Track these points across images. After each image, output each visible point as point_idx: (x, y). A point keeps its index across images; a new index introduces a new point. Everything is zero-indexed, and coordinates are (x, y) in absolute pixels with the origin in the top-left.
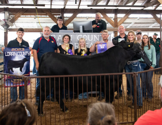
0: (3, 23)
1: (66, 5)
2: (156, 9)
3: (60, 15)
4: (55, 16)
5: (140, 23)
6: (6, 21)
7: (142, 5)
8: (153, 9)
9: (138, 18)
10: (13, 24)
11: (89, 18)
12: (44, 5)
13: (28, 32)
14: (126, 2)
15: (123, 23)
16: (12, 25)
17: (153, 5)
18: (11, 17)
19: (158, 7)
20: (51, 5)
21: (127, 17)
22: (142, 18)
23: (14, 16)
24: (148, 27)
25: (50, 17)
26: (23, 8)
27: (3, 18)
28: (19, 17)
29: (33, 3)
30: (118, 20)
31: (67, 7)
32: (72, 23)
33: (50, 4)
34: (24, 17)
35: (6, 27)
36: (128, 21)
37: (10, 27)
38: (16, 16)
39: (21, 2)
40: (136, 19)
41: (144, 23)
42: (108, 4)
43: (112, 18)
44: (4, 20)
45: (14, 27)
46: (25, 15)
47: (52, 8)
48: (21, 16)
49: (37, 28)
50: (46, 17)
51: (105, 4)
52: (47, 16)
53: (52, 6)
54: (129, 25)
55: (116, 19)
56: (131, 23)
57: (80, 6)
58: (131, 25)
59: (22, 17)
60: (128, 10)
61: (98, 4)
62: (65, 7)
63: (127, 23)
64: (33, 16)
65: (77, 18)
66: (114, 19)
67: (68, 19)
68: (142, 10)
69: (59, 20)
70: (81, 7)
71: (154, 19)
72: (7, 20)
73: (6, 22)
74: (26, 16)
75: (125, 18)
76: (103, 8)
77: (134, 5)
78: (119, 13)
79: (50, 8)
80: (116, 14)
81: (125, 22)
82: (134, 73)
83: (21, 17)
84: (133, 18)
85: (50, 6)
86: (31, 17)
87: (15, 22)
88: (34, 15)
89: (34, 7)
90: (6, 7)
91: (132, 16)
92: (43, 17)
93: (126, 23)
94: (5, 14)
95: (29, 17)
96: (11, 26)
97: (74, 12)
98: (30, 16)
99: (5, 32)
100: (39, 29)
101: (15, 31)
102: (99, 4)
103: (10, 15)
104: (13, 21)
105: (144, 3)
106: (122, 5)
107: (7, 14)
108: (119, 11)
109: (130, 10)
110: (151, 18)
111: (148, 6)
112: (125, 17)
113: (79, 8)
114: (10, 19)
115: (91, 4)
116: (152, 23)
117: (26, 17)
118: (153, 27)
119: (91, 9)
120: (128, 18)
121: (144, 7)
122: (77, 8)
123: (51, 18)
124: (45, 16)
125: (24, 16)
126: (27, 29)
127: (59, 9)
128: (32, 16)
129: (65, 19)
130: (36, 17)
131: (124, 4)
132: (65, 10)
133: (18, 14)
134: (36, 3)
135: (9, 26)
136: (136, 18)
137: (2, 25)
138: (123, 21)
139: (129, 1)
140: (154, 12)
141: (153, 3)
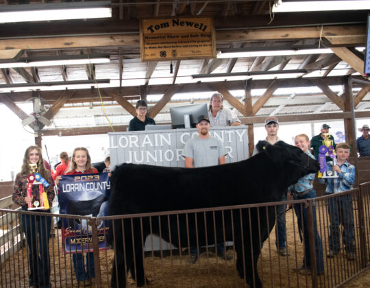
0: (33, 119)
1: (149, 78)
2: (328, 75)
3: (138, 98)
4: (130, 101)
5: (296, 105)
6: (38, 117)
7: (301, 68)
8: (322, 75)
9: (292, 96)
10: (51, 120)
11: (195, 100)
12: (107, 81)
13: (80, 135)
14: (267, 65)
15: (263, 107)
16: (49, 124)
17: (323, 67)
18: (47, 108)
19: (333, 71)
20: (121, 79)
21: (269, 95)
22: (300, 95)
23: (52, 105)
24: (312, 112)
25: (120, 103)
26: (68, 89)
27: (32, 111)
28: (61, 107)
29: (87, 79)
30: (254, 102)
31: (151, 82)
32: (163, 113)
33: (119, 78)
34: (70, 107)
35: (37, 128)
36: (271, 102)
37: (46, 128)
38: (56, 106)
39: (64, 79)
40: (289, 98)
41: (304, 105)
42: (232, 72)
43: (240, 98)
44: (34, 114)
45: (52, 127)
46: (72, 102)
47: (123, 85)
48: (65, 105)
49: (95, 126)
50: (112, 104)
51: (225, 71)
52: (115, 102)
53: (123, 81)
54: (274, 110)
55: (248, 99)
56: (278, 106)
57: (177, 78)
58: (277, 110)
59: (67, 107)
60: (271, 81)
61: (213, 72)
62: (147, 83)
63: (271, 106)
65: (171, 102)
66: (244, 100)
67: (154, 105)
68: (300, 78)
69: (139, 107)
70: (178, 81)
71: (325, 96)
72: (40, 113)
73: (37, 119)
74: (75, 104)
76: (222, 79)
77: (284, 69)
78: (253, 88)
79: (119, 86)
80: (248, 90)
81: (266, 104)
82: (308, 201)
83: (64, 107)
84: (282, 96)
85: (119, 81)
86: (83, 106)
87: (55, 117)
88: (90, 101)
89: (88, 86)
90: (35, 88)
91: (280, 91)
92: (106, 105)
93: (268, 107)
94: (34, 102)
95: (80, 106)
96: (48, 126)
97: (166, 90)
98: (80, 104)
99: (36, 138)
100: (101, 127)
101: (54, 134)
102: (215, 72)
103: (43, 103)
104: (50, 115)
105: (303, 65)
106: (259, 70)
107: (38, 102)
108: (255, 85)
109: (276, 79)
111: (311, 70)
112: (265, 94)
113: (176, 83)
114: (44, 113)
115: (198, 73)
116: (321, 104)
117: (74, 106)
118: (322, 111)
119: (199, 82)
120: (272, 96)
121: (304, 71)
122: (171, 83)
123: (122, 105)
124: (110, 102)
125: (71, 105)
126: (78, 128)
127: (137, 87)
128: (85, 104)
129: (148, 105)
130: (93, 105)
131: (263, 69)
132: (147, 89)
133: (58, 103)
134: (93, 78)
135: (44, 126)
136: (289, 95)
137: (30, 125)
138: (262, 102)
139: (274, 60)
140: (324, 82)
141: (323, 62)
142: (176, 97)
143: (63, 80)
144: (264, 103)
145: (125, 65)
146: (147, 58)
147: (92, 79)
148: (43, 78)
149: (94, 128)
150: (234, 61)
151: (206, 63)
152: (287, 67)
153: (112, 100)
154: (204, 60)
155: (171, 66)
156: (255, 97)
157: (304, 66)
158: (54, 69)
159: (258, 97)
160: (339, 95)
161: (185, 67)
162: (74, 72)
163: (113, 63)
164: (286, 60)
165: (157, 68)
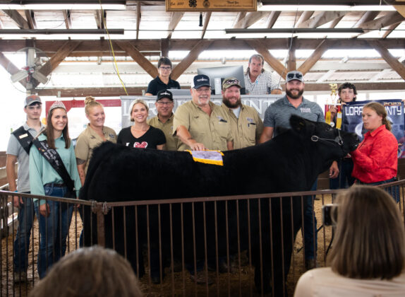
0: (25, 75)
1: (173, 30)
2: (388, 37)
3: (158, 54)
4: (147, 57)
5: (349, 71)
6: (32, 72)
7: (356, 27)
8: (381, 36)
9: (345, 60)
10: (48, 77)
11: (228, 60)
12: (121, 32)
13: (83, 96)
14: (316, 20)
15: (308, 71)
16: (45, 81)
17: (383, 27)
18: (43, 61)
19: (394, 32)
20: (138, 30)
21: (317, 57)
22: (354, 59)
23: (50, 58)
24: (368, 80)
25: (135, 59)
26: (72, 39)
27: (24, 65)
28: (61, 60)
29: (96, 28)
30: (299, 64)
31: (175, 36)
32: (188, 73)
33: (135, 28)
34: (73, 61)
35: (30, 86)
36: (320, 65)
37: (41, 86)
38: (55, 60)
39: (67, 26)
40: (341, 62)
41: (358, 71)
42: (274, 27)
43: (282, 59)
44: (27, 68)
45: (48, 86)
46: (76, 55)
47: (139, 38)
48: (67, 59)
49: (103, 86)
50: (126, 61)
51: (265, 26)
52: (129, 58)
53: (140, 32)
54: (322, 76)
55: (292, 61)
56: (326, 71)
57: (207, 32)
58: (326, 76)
59: (69, 61)
60: (320, 40)
61: (252, 27)
62: (170, 36)
63: (319, 71)
64: (95, 58)
65: (198, 61)
66: (287, 62)
67: (177, 63)
68: (355, 38)
69: (162, 66)
70: (208, 36)
71: (384, 62)
72: (34, 68)
73: (30, 74)
74: (79, 58)
75: (314, 58)
76: (261, 36)
77: (336, 27)
78: (299, 48)
79: (135, 38)
80: (292, 51)
81: (312, 69)
83: (65, 61)
84: (332, 59)
85: (135, 32)
86: (89, 61)
87: (53, 73)
88: (98, 55)
89: (97, 37)
90: (29, 36)
91: (329, 53)
92: (118, 61)
93: (315, 71)
94: (27, 53)
95: (85, 61)
96: (44, 84)
97: (193, 46)
98: (86, 58)
100: (110, 88)
101: (52, 95)
103: (39, 55)
104: (47, 70)
105: (359, 23)
106: (306, 27)
107: (33, 53)
108: (300, 44)
109: (326, 39)
110: (375, 59)
111: (369, 30)
112: (313, 56)
113: (205, 37)
114: (40, 67)
115: (232, 28)
116: (378, 70)
117: (77, 61)
118: (379, 79)
119: (233, 39)
120: (320, 58)
121: (360, 31)
122: (200, 37)
123: (138, 62)
124: (123, 58)
125: (74, 58)
126: (82, 89)
127: (157, 41)
128: (92, 58)
130: (102, 61)
131: (311, 26)
132: (170, 43)
133: (59, 55)
134: (103, 27)
135: (38, 83)
136: (340, 59)
137: (21, 82)
138: (309, 65)
139: (325, 17)
140: (383, 45)
141: (383, 21)
142: (205, 54)
143: (65, 28)
144: (311, 67)
145: (143, 13)
146: (173, 7)
147: (102, 29)
148: (40, 24)
149: (102, 89)
150: (277, 14)
151: (242, 17)
152: (340, 25)
153: (126, 55)
154: (239, 13)
155: (201, 17)
156: (299, 59)
157: (361, 25)
158: (55, 13)
159: (304, 59)
160: (401, 61)
161: (217, 18)
162: (81, 18)
163: (130, 10)
164: (339, 16)
165: (183, 18)
